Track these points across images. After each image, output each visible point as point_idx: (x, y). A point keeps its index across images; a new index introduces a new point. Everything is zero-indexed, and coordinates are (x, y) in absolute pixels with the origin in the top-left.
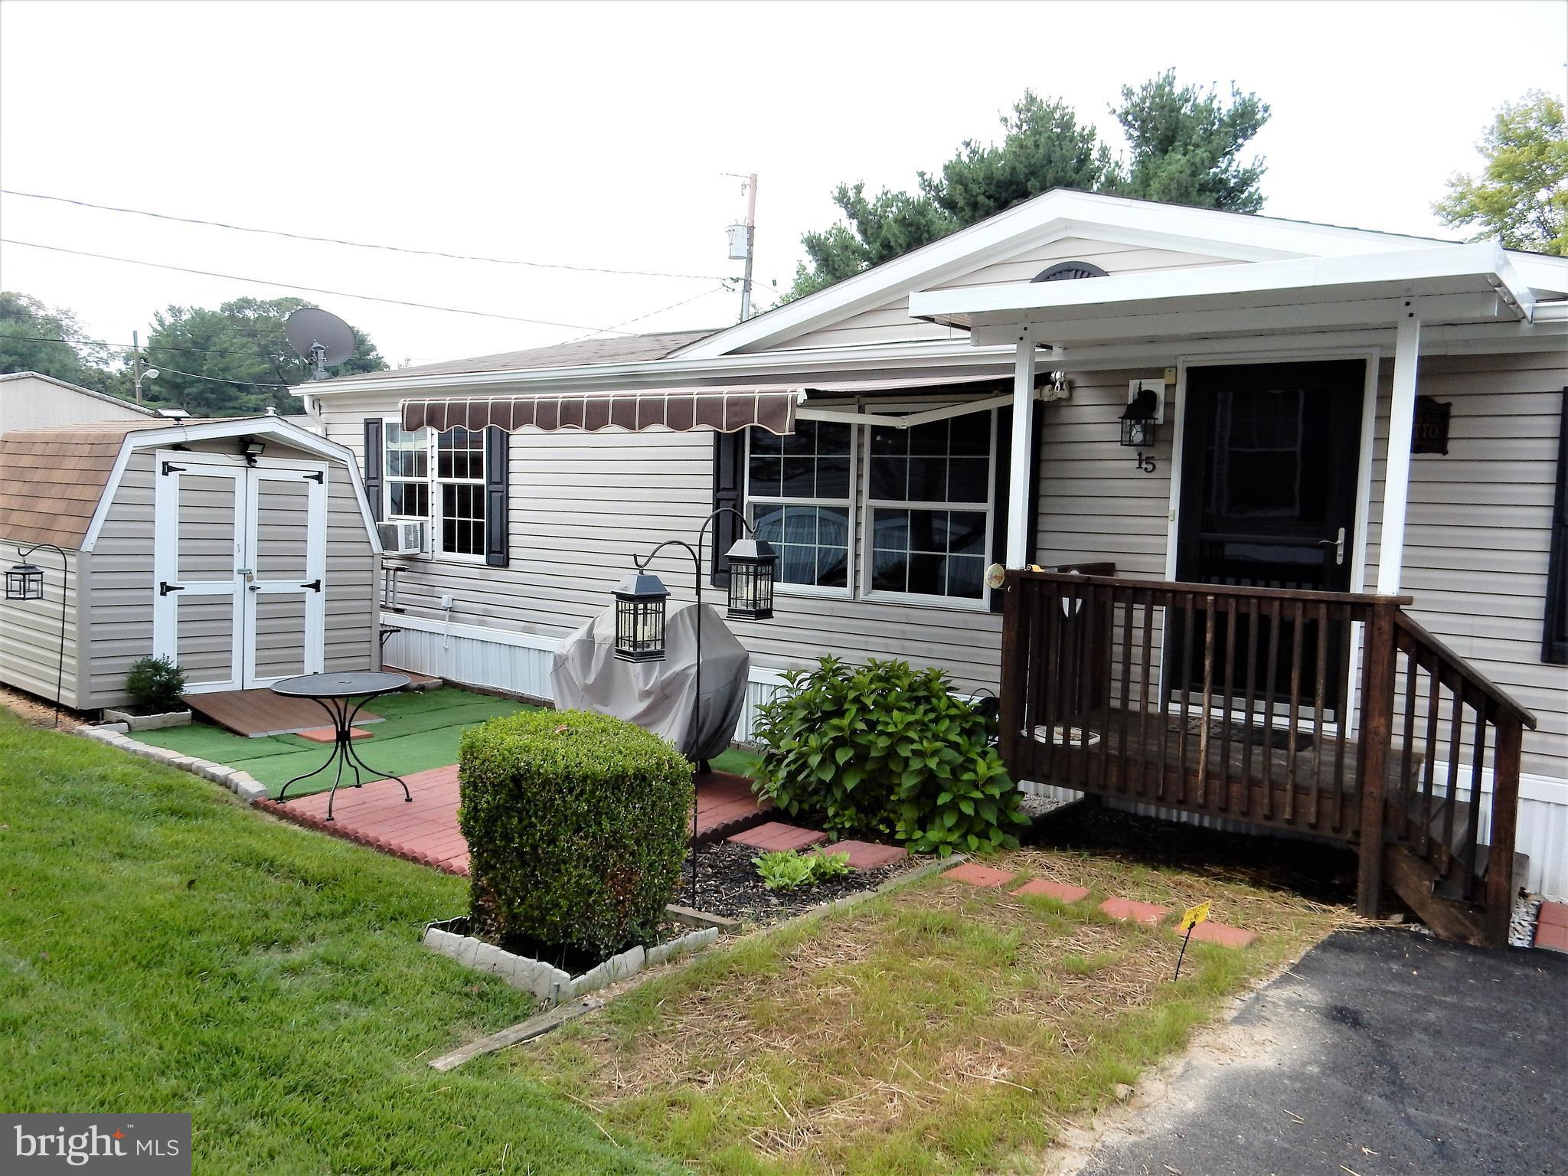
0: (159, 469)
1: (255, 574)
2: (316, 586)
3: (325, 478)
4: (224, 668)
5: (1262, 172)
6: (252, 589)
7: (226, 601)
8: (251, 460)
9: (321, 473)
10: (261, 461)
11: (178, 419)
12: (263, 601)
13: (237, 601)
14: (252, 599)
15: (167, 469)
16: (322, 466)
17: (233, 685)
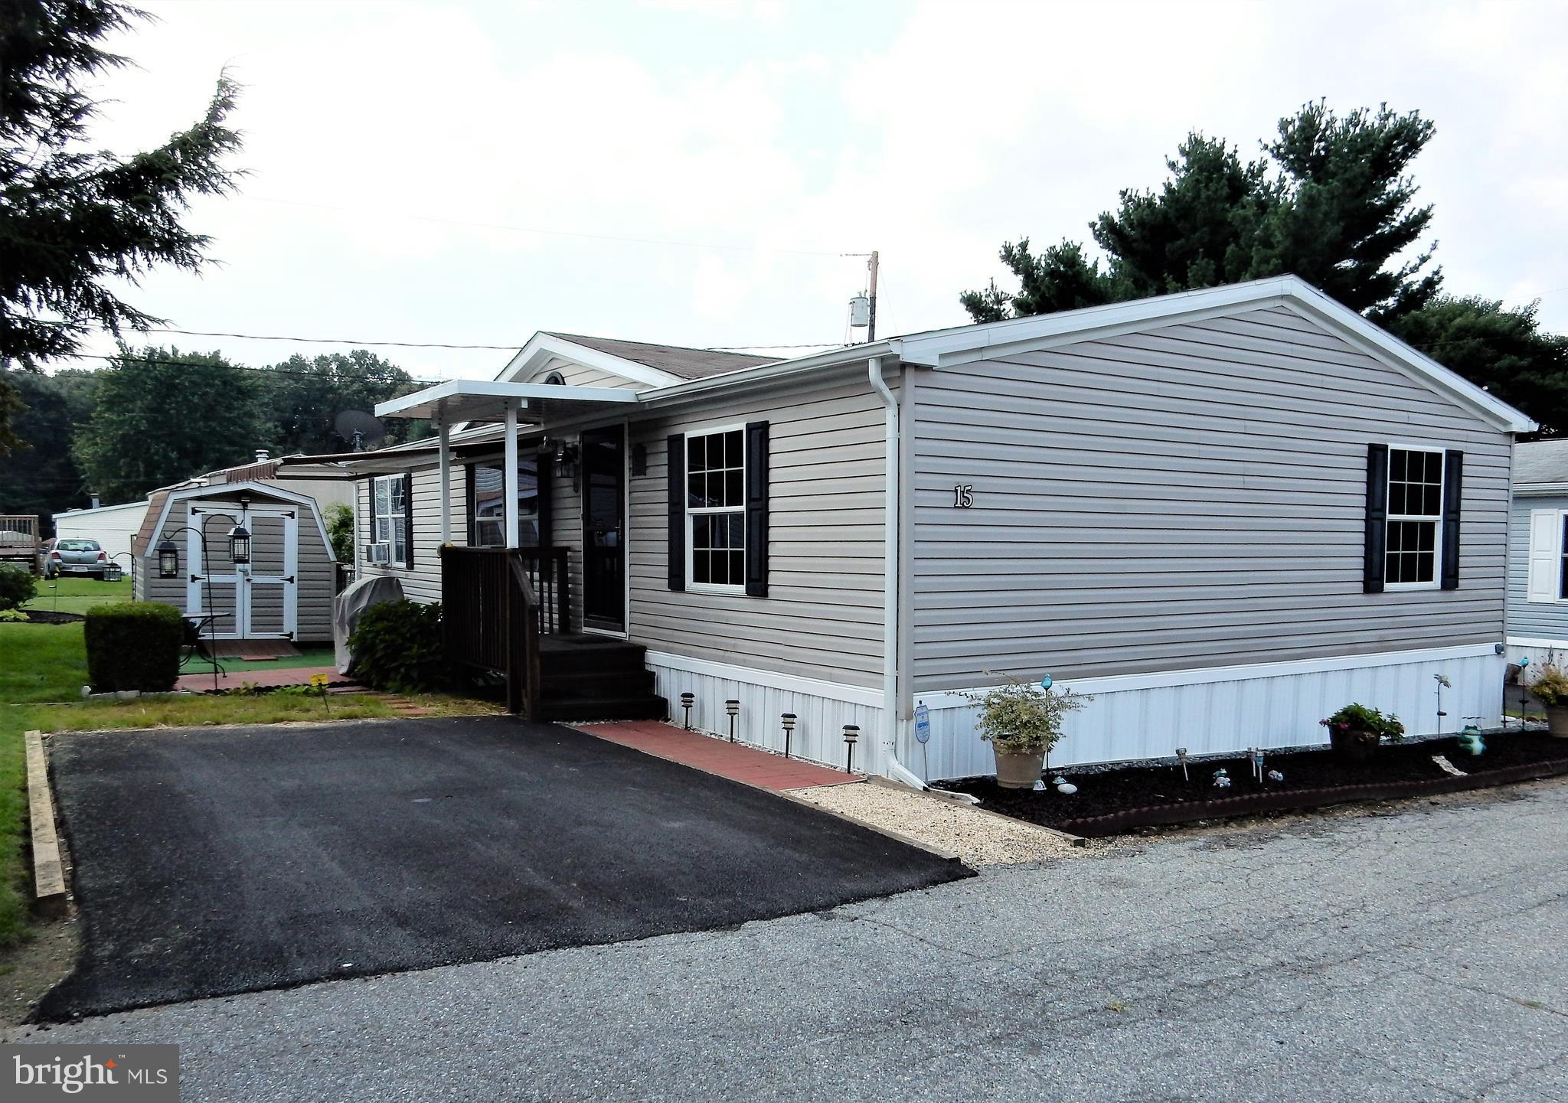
0: (190, 511)
1: (250, 571)
2: (291, 580)
3: (296, 515)
4: (231, 626)
5: (1413, 192)
6: (248, 580)
7: (232, 587)
8: (245, 505)
9: (293, 512)
10: (251, 506)
11: (199, 483)
12: (256, 587)
13: (239, 587)
14: (248, 587)
15: (194, 511)
16: (294, 509)
17: (237, 636)
